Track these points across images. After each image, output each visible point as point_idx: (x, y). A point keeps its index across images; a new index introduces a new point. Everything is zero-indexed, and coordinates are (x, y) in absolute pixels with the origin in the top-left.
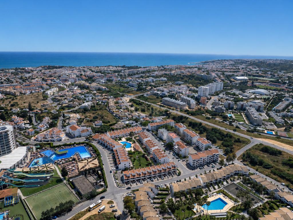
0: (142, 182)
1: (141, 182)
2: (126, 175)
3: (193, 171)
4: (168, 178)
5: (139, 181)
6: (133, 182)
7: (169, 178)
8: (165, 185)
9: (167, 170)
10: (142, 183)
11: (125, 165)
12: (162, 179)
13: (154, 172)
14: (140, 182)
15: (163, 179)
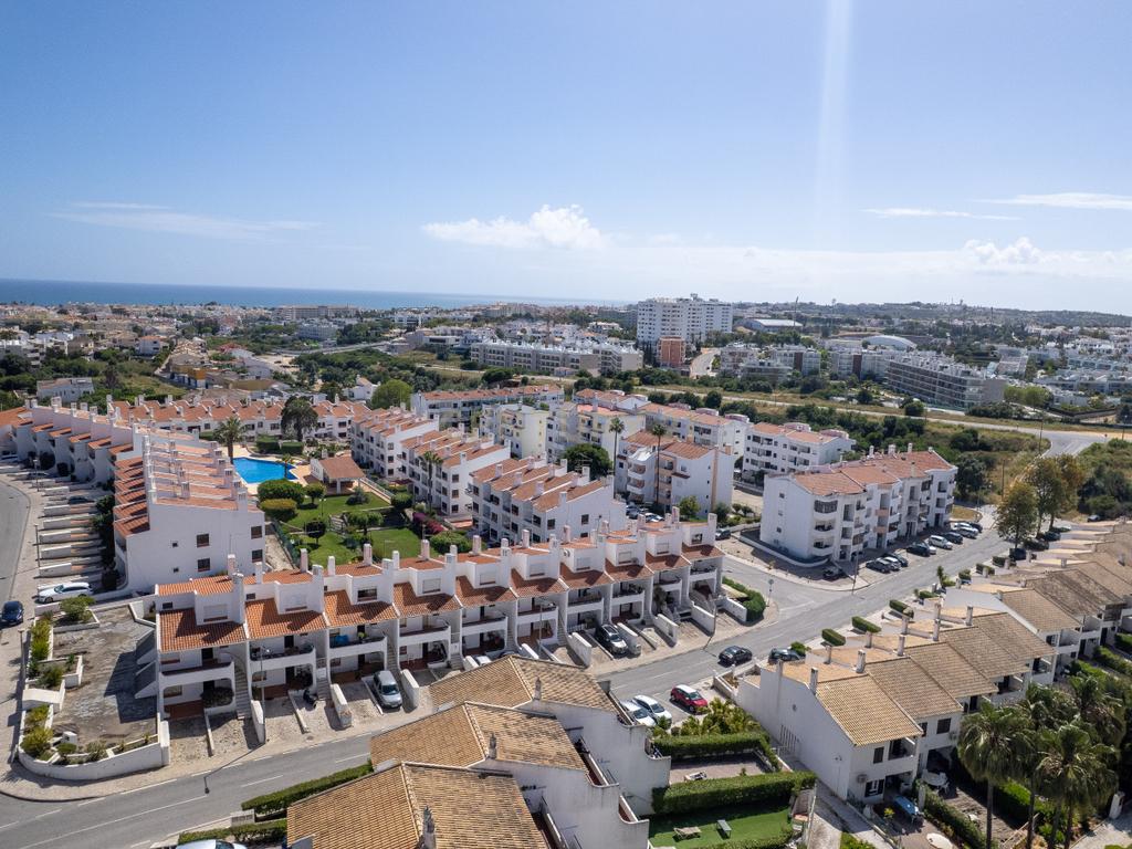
0: (401, 686)
1: (388, 690)
2: (189, 613)
3: (842, 587)
4: (671, 644)
5: (361, 676)
6: (296, 689)
7: (682, 645)
8: (680, 699)
9: (651, 573)
10: (409, 705)
11: (203, 540)
12: (618, 654)
13: (530, 583)
14: (379, 691)
15: (628, 653)
